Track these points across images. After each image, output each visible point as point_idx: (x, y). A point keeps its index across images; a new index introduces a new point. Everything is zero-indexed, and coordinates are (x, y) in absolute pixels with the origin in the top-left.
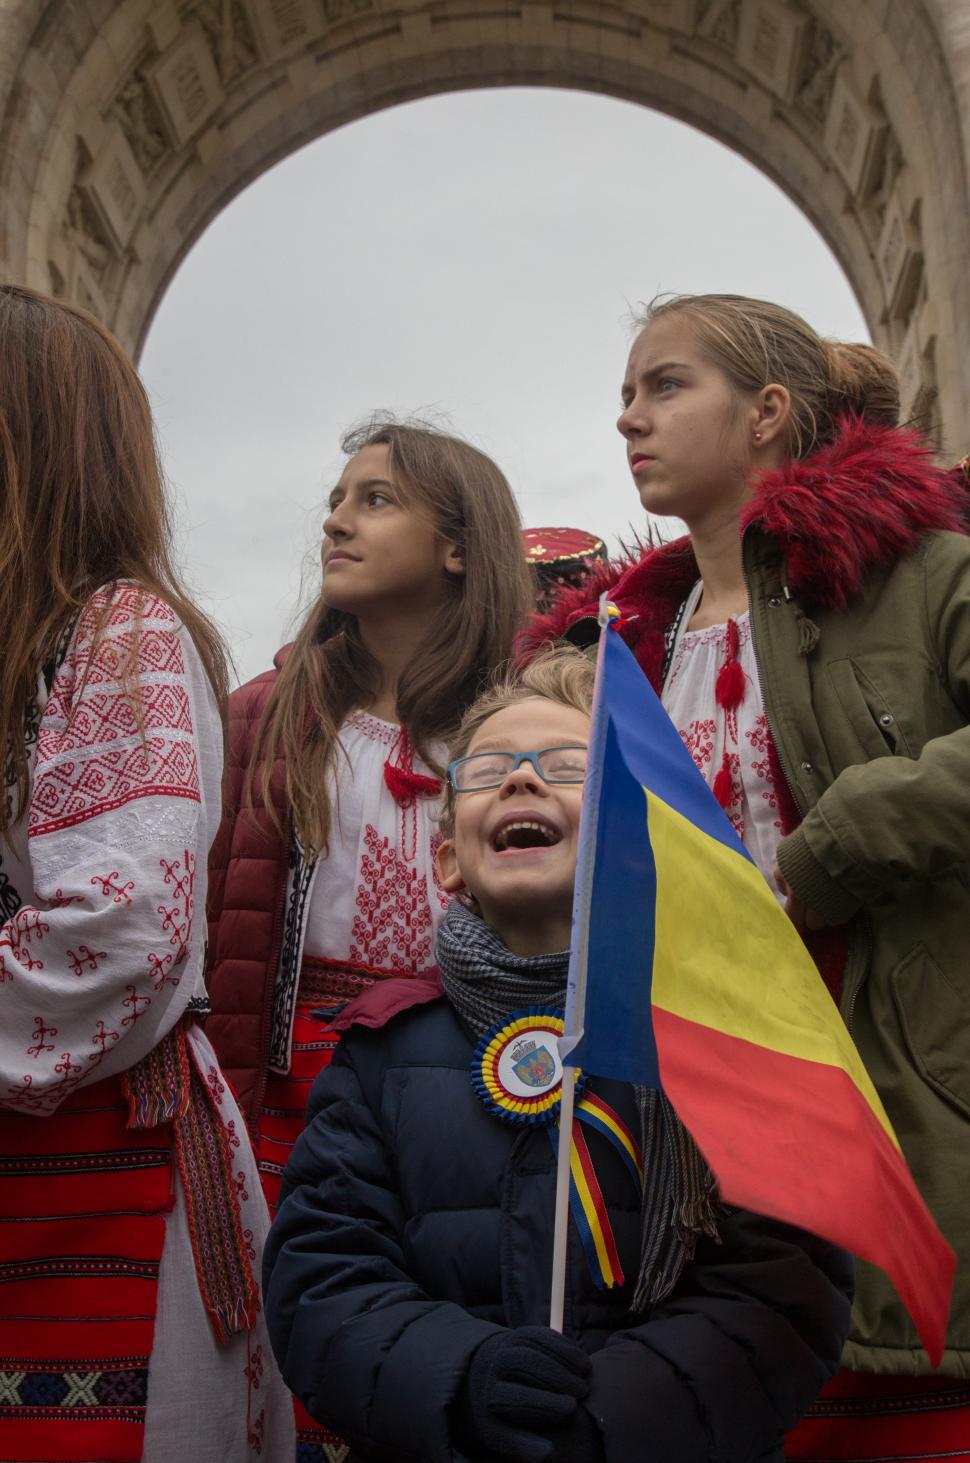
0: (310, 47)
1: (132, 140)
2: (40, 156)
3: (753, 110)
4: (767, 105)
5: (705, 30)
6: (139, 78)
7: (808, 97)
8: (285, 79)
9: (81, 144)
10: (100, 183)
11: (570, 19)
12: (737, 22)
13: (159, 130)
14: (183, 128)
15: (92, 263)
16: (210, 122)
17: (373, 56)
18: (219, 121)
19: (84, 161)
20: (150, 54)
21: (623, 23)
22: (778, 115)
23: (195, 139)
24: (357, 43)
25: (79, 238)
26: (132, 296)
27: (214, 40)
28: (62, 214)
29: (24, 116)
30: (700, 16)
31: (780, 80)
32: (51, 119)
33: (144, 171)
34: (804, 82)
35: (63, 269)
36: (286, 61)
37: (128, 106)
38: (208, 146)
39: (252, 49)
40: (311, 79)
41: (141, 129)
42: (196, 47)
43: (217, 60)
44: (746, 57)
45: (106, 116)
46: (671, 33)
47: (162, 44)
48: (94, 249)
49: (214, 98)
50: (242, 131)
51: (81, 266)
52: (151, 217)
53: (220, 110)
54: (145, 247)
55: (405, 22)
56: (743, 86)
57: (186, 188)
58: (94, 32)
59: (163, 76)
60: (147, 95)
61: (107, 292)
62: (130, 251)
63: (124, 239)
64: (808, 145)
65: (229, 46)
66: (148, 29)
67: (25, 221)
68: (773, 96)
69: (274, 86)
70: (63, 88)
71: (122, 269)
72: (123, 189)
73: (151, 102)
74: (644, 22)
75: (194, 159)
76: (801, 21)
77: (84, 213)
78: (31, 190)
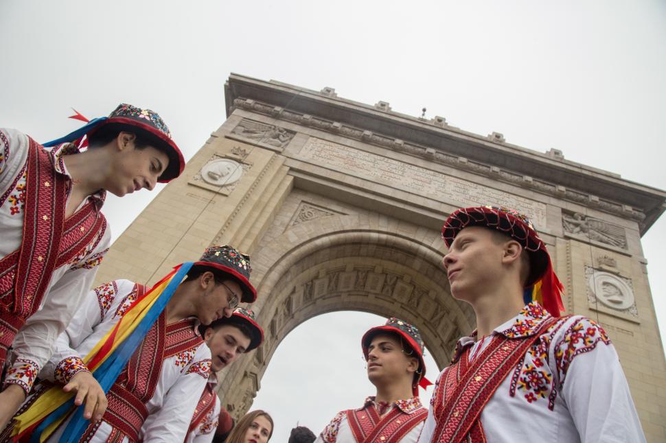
0: (348, 291)
1: (305, 293)
2: (286, 286)
3: (436, 343)
4: (440, 342)
5: (432, 321)
6: (312, 281)
7: (450, 344)
8: (340, 296)
9: (295, 288)
10: (294, 298)
11: (404, 308)
12: (440, 323)
13: (311, 294)
14: (316, 296)
15: (284, 314)
16: (321, 297)
17: (360, 299)
18: (324, 298)
19: (293, 292)
20: (316, 277)
21: (415, 313)
22: (441, 346)
23: (316, 299)
24: (358, 295)
25: (285, 307)
26: (289, 324)
27: (330, 281)
28: (284, 300)
29: (287, 277)
30: (432, 318)
31: (445, 339)
32: (291, 281)
33: (304, 301)
34: (450, 340)
35: (279, 310)
36: (342, 292)
37: (307, 285)
38: (319, 302)
39: (336, 286)
40: (345, 298)
41: (308, 291)
42: (326, 281)
43: (329, 286)
44: (439, 330)
45: (302, 285)
46: (425, 320)
47: (320, 276)
48: (286, 311)
49: (325, 293)
50: (327, 302)
51: (282, 313)
52: (301, 310)
53: (324, 296)
54: (296, 316)
55: (370, 295)
56: (436, 337)
57: (310, 308)
58: (308, 268)
59: (317, 282)
60: (312, 285)
61: (284, 321)
62: (293, 315)
63: (293, 312)
64: (446, 354)
65: (333, 284)
66: (318, 273)
67: (276, 297)
68: (442, 341)
69: (337, 296)
70: (297, 275)
71: (289, 318)
72: (298, 302)
73: (312, 287)
74: (419, 315)
75: (315, 303)
76: (455, 327)
77: (288, 303)
78: (281, 292)
